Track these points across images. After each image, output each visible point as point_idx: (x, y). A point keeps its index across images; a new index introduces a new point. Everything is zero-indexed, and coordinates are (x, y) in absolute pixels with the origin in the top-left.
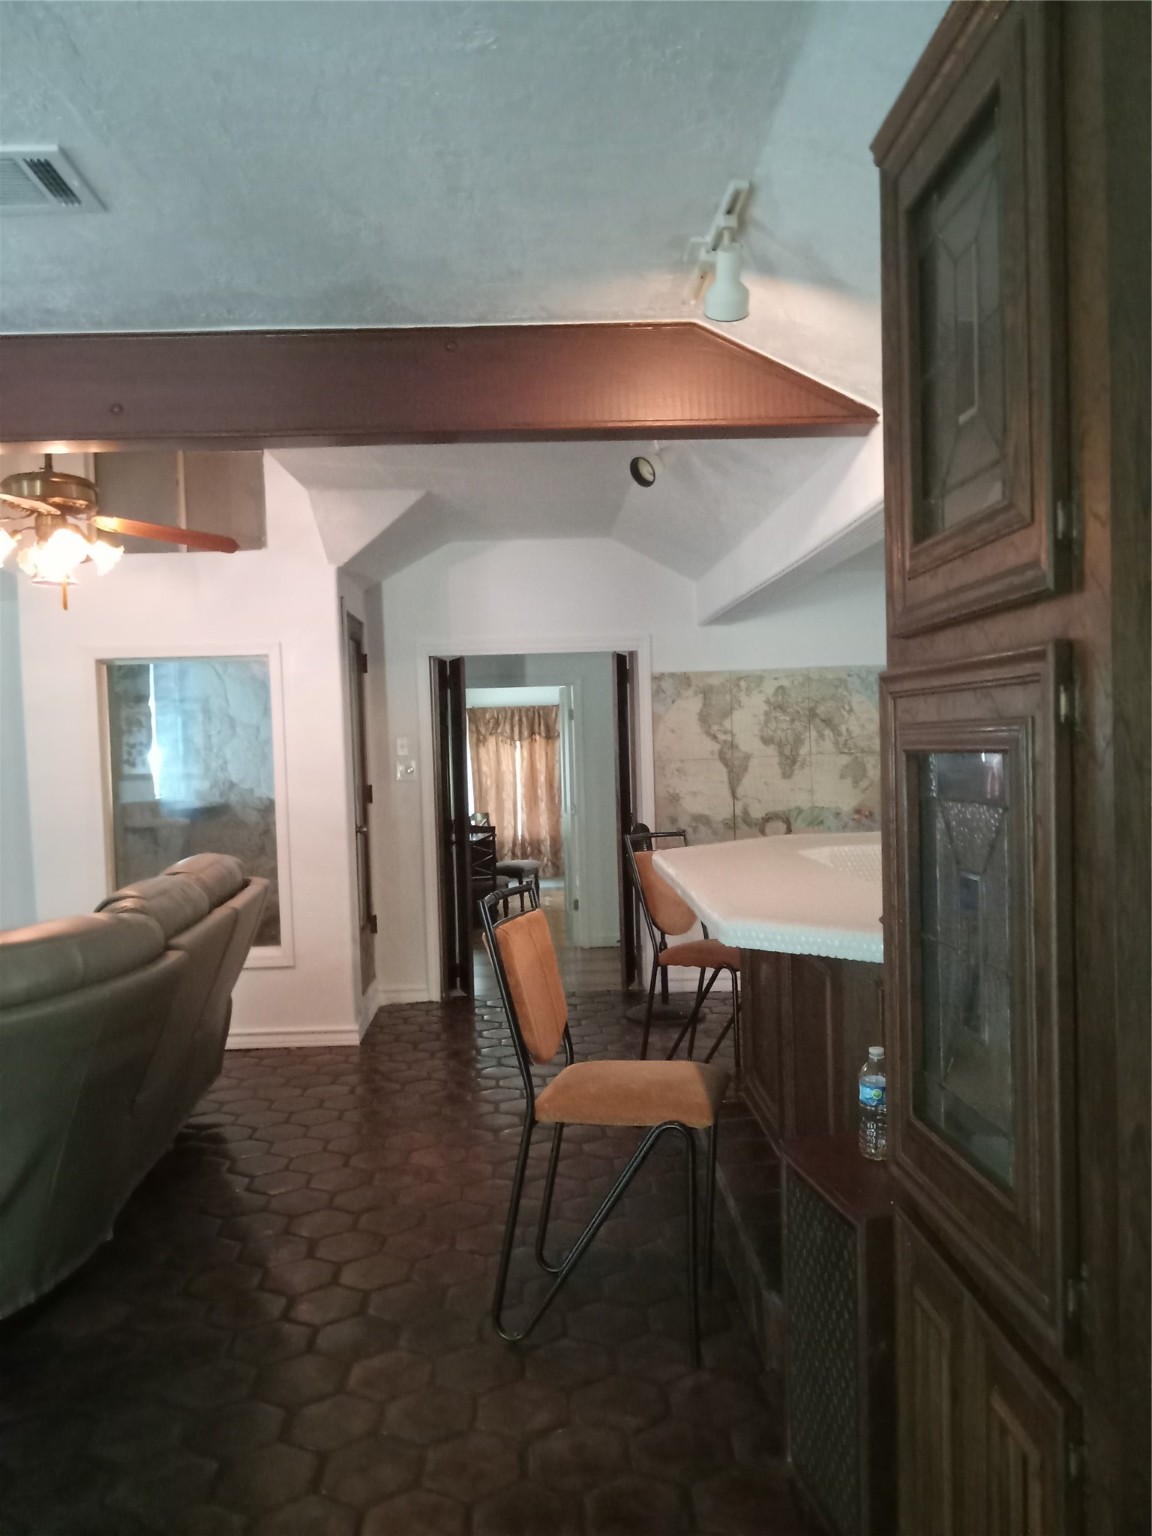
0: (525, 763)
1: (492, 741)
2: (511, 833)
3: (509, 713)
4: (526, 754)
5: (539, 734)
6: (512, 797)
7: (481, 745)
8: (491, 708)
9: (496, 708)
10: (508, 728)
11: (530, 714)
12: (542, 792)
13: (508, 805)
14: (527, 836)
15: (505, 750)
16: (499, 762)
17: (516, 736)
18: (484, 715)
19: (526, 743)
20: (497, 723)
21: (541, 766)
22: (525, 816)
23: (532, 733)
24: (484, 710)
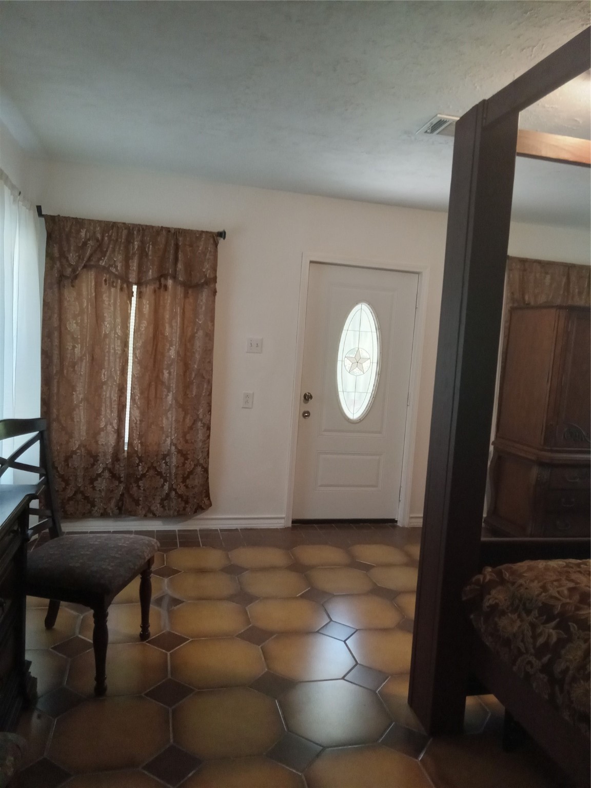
0: (144, 324)
1: (88, 282)
2: (112, 440)
3: (125, 232)
4: (146, 309)
5: (174, 277)
6: (117, 378)
7: (67, 282)
8: (90, 221)
9: (100, 222)
10: (119, 258)
11: (162, 239)
12: (170, 375)
13: (110, 393)
14: (138, 447)
15: (111, 296)
16: (98, 318)
17: (133, 277)
18: (78, 232)
19: (148, 290)
20: (100, 248)
21: (172, 331)
22: (137, 413)
23: (162, 276)
24: (79, 223)
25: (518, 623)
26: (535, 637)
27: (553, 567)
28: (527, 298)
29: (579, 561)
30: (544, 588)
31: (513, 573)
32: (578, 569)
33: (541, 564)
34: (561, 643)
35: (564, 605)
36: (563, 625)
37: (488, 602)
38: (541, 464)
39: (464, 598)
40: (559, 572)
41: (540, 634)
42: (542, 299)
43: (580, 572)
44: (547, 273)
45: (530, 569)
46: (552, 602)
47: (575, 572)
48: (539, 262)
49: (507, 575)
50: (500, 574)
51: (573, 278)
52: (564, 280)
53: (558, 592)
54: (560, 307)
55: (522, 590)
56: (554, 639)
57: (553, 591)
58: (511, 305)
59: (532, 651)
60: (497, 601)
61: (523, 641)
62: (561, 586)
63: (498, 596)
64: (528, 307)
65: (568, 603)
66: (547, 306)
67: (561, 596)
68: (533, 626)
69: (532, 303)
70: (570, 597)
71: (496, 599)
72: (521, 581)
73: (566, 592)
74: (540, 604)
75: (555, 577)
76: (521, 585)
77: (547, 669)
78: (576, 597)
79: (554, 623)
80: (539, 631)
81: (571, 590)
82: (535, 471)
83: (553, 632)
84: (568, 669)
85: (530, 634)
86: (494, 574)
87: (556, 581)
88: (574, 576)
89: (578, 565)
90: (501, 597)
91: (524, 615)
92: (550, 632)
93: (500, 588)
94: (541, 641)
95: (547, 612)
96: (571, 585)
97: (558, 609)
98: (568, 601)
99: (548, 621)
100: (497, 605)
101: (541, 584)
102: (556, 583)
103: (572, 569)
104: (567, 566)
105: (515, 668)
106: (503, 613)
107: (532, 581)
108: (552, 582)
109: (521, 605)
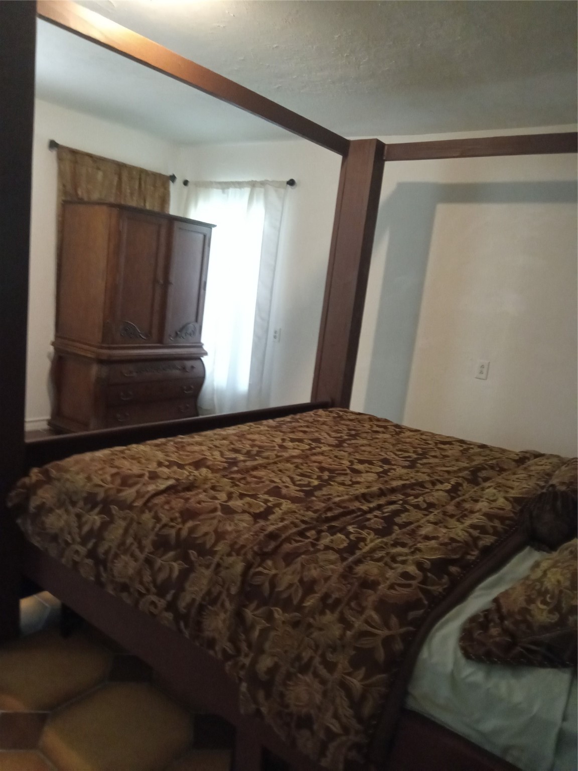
25: (65, 517)
26: (80, 527)
27: (100, 457)
28: (80, 193)
29: (124, 448)
30: (89, 479)
31: (60, 469)
32: (122, 455)
33: (88, 456)
34: (104, 526)
35: (107, 491)
36: (105, 511)
37: (34, 502)
38: (101, 362)
39: (10, 504)
40: (104, 461)
41: (86, 522)
42: (95, 196)
43: (124, 458)
44: (98, 169)
45: (77, 462)
46: (96, 490)
47: (118, 459)
48: (90, 156)
49: (54, 473)
50: (46, 473)
51: (125, 178)
52: (116, 179)
53: (102, 480)
54: (111, 205)
55: (68, 485)
56: (98, 524)
57: (97, 480)
58: (63, 198)
59: (78, 540)
60: (44, 500)
61: (70, 533)
62: (105, 473)
63: (45, 495)
64: (81, 201)
65: (110, 489)
66: (100, 203)
67: (105, 483)
68: (79, 516)
69: (86, 199)
70: (112, 482)
71: (42, 498)
72: (68, 476)
73: (109, 478)
74: (85, 495)
75: (100, 466)
76: (68, 480)
77: (92, 554)
78: (118, 481)
79: (97, 510)
80: (84, 519)
81: (113, 476)
82: (95, 369)
83: (96, 517)
84: (110, 548)
85: (75, 524)
86: (39, 474)
87: (100, 469)
88: (117, 463)
89: (122, 452)
90: (47, 495)
91: (70, 508)
92: (95, 519)
93: (47, 486)
94: (86, 529)
95: (91, 501)
96: (114, 471)
97: (101, 495)
98: (111, 486)
99: (93, 508)
100: (44, 503)
101: (86, 475)
102: (100, 472)
103: (116, 456)
104: (113, 454)
105: (64, 561)
106: (51, 510)
107: (78, 473)
108: (96, 471)
109: (68, 500)
